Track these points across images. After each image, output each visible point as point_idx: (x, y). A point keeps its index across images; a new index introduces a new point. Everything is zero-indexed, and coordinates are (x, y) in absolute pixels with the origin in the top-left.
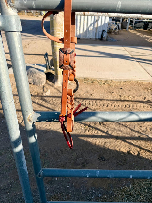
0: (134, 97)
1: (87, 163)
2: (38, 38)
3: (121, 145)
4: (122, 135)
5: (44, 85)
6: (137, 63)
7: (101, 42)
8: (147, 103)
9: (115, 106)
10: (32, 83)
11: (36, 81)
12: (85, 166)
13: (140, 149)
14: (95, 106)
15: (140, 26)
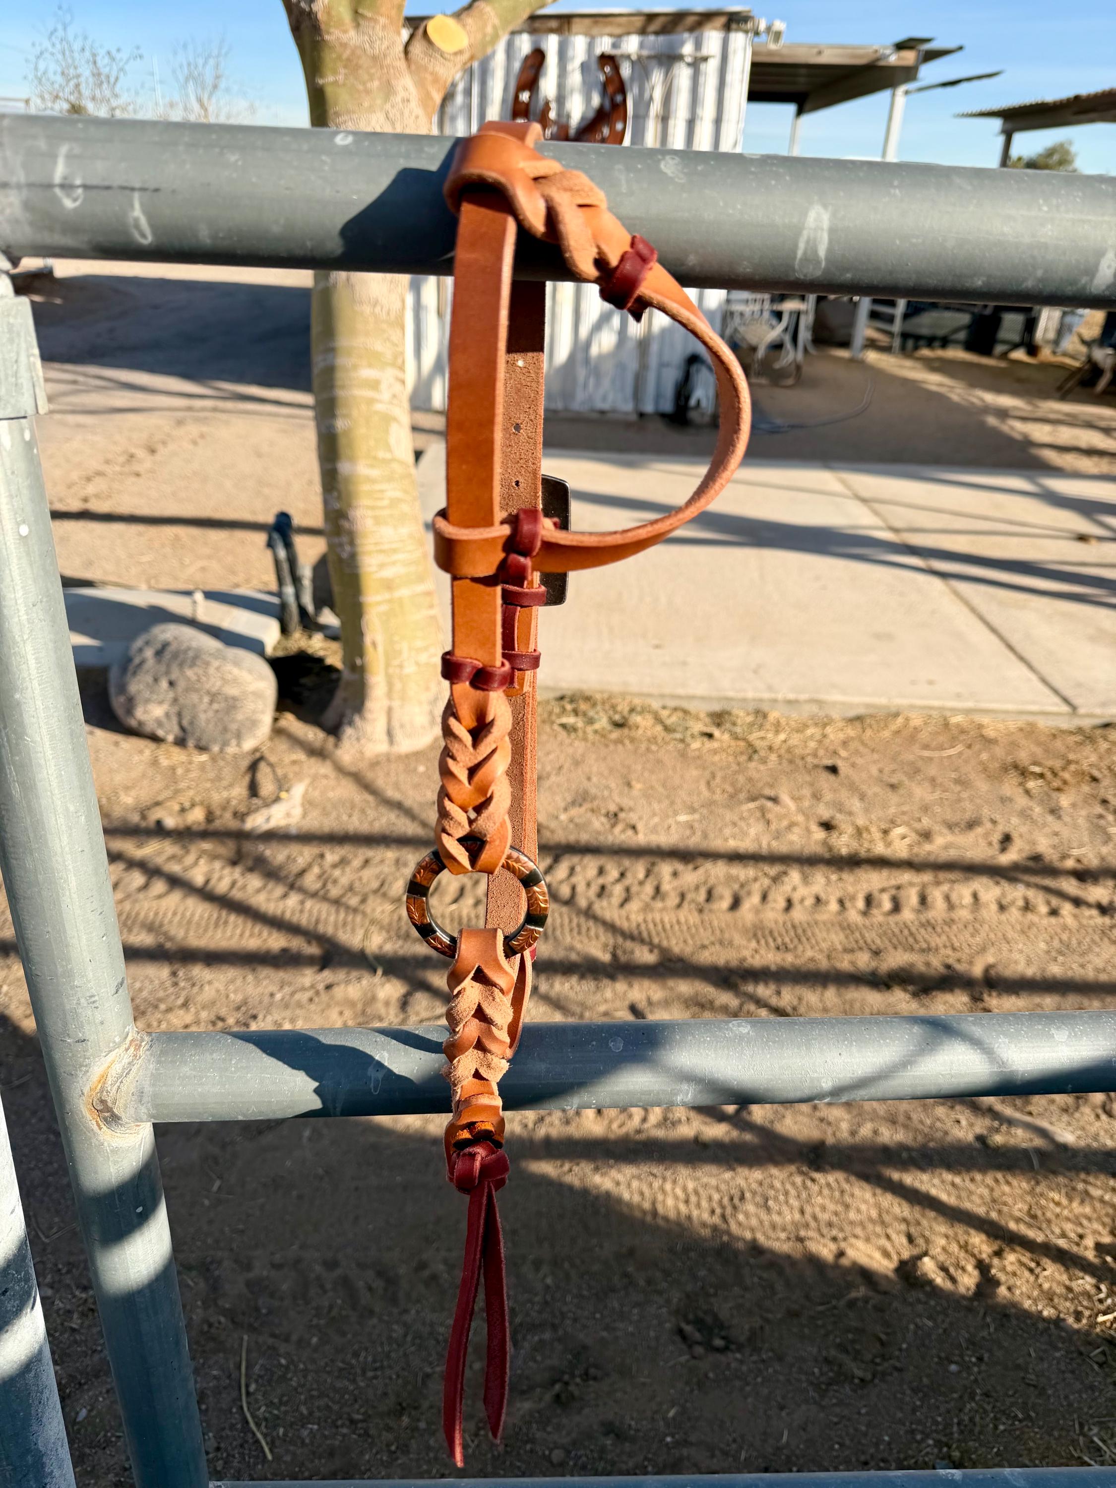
0: (926, 836)
1: (586, 1376)
2: (221, 404)
3: (852, 1215)
4: (853, 1133)
5: (256, 750)
6: (937, 583)
7: (676, 437)
8: (1026, 878)
9: (789, 904)
10: (170, 738)
11: (203, 717)
12: (572, 1397)
13: (995, 1247)
14: (647, 908)
15: (941, 332)
